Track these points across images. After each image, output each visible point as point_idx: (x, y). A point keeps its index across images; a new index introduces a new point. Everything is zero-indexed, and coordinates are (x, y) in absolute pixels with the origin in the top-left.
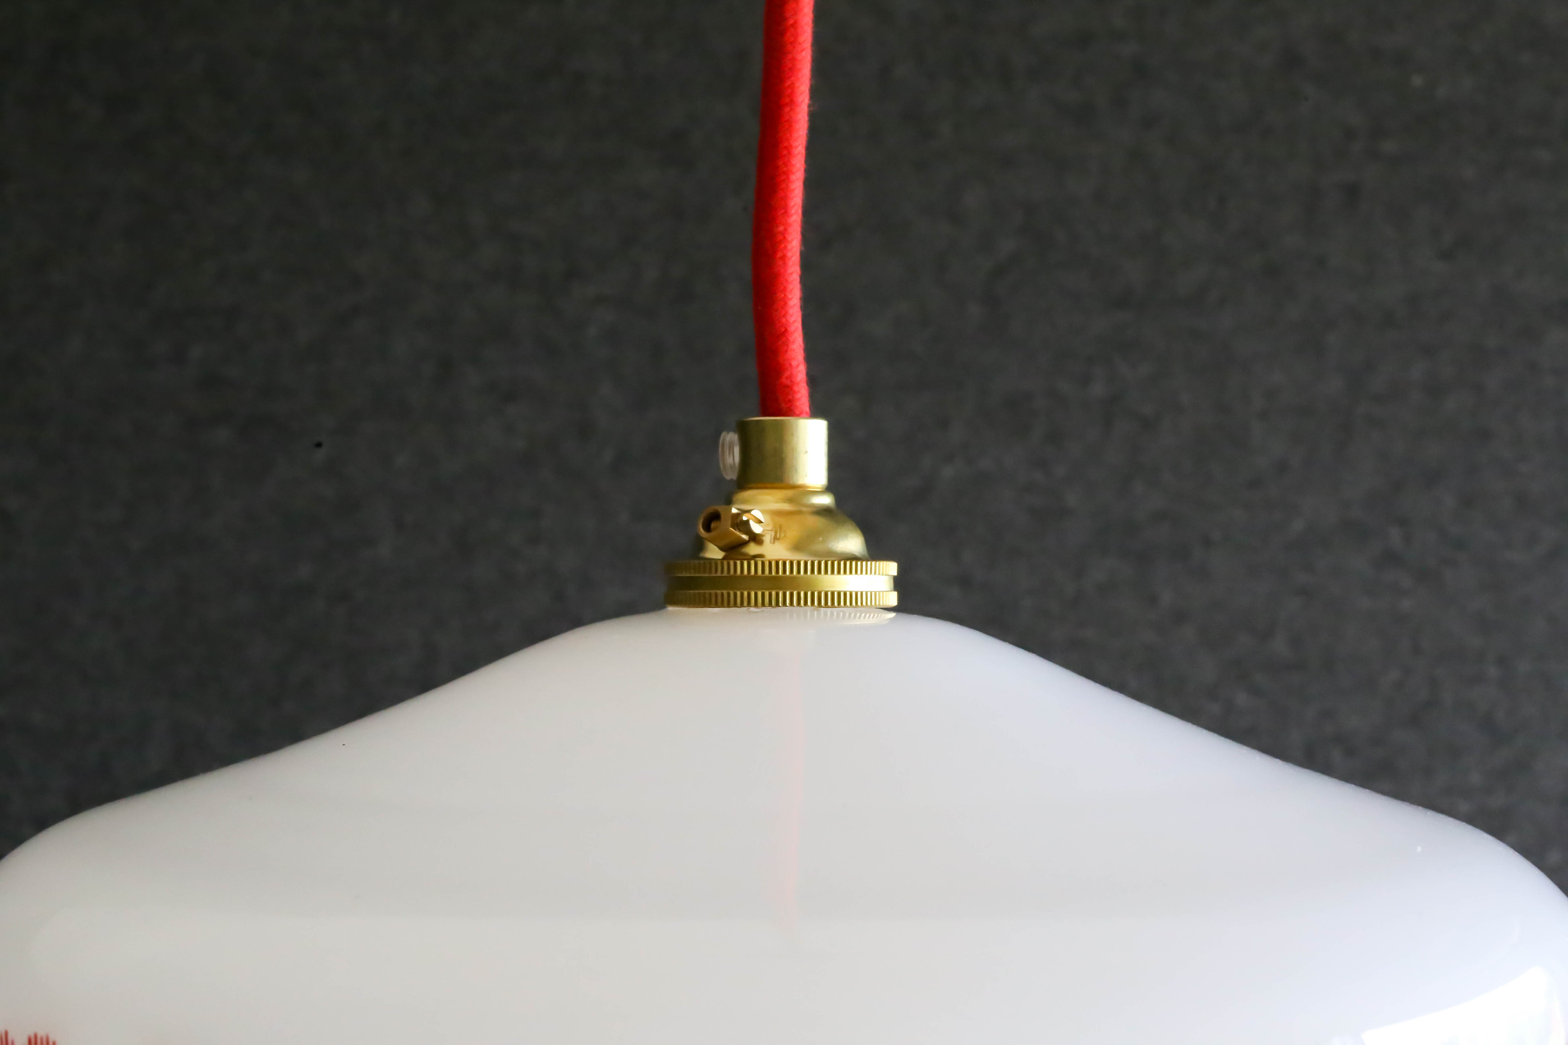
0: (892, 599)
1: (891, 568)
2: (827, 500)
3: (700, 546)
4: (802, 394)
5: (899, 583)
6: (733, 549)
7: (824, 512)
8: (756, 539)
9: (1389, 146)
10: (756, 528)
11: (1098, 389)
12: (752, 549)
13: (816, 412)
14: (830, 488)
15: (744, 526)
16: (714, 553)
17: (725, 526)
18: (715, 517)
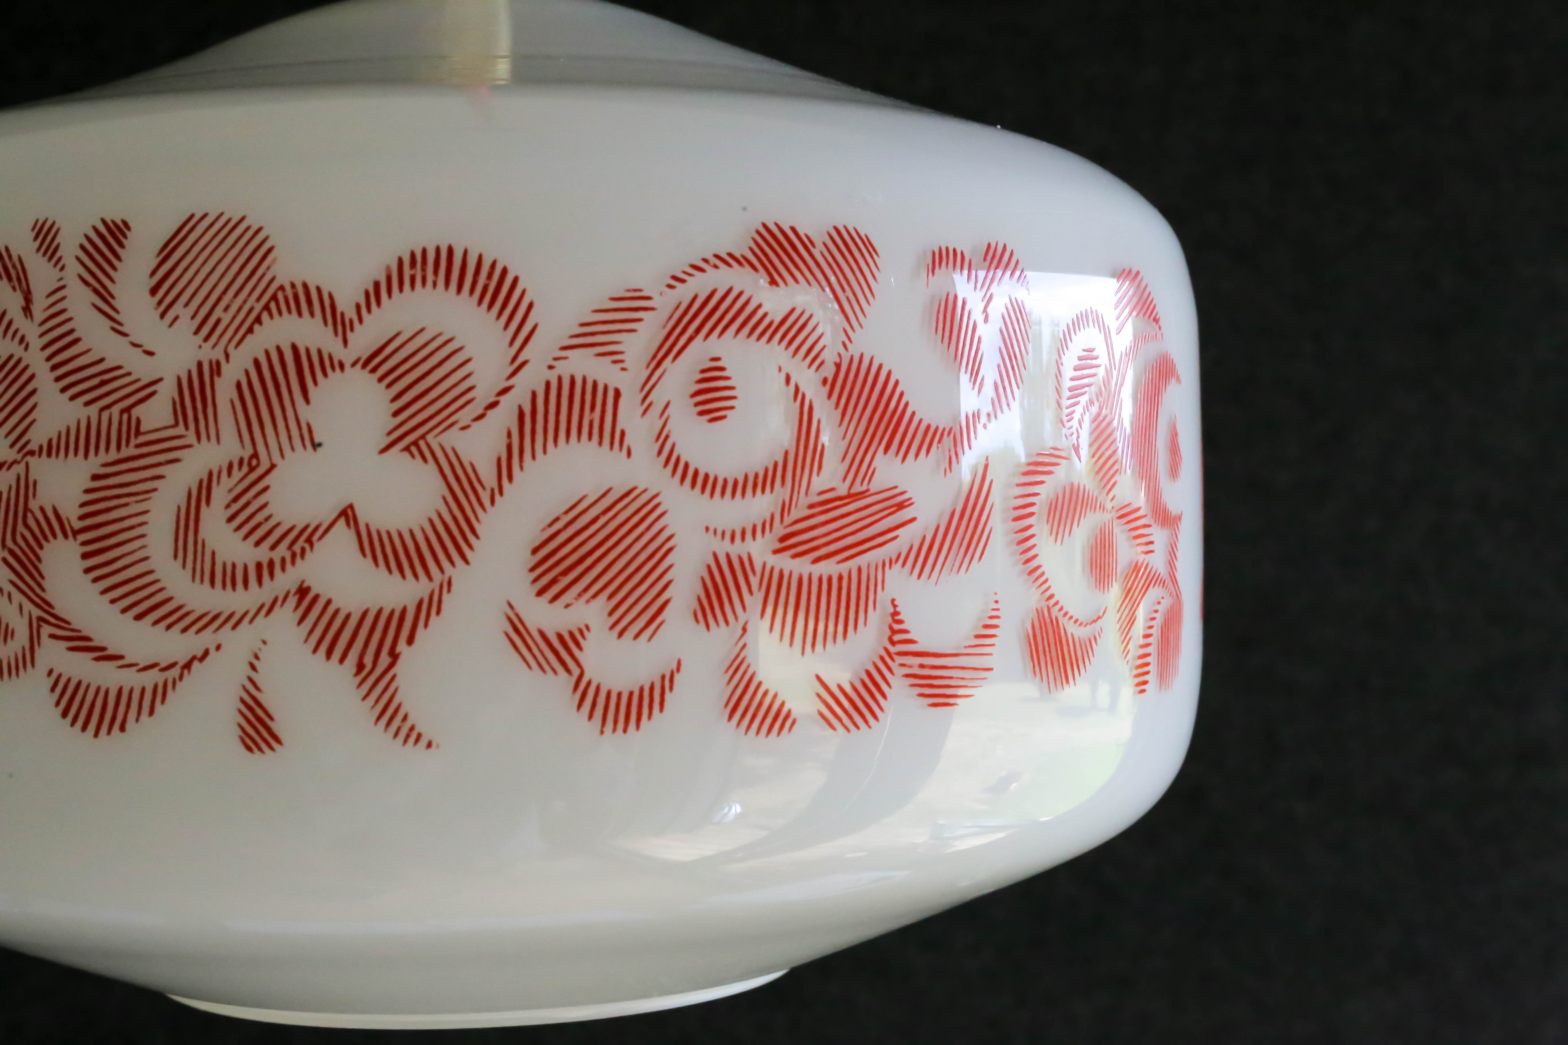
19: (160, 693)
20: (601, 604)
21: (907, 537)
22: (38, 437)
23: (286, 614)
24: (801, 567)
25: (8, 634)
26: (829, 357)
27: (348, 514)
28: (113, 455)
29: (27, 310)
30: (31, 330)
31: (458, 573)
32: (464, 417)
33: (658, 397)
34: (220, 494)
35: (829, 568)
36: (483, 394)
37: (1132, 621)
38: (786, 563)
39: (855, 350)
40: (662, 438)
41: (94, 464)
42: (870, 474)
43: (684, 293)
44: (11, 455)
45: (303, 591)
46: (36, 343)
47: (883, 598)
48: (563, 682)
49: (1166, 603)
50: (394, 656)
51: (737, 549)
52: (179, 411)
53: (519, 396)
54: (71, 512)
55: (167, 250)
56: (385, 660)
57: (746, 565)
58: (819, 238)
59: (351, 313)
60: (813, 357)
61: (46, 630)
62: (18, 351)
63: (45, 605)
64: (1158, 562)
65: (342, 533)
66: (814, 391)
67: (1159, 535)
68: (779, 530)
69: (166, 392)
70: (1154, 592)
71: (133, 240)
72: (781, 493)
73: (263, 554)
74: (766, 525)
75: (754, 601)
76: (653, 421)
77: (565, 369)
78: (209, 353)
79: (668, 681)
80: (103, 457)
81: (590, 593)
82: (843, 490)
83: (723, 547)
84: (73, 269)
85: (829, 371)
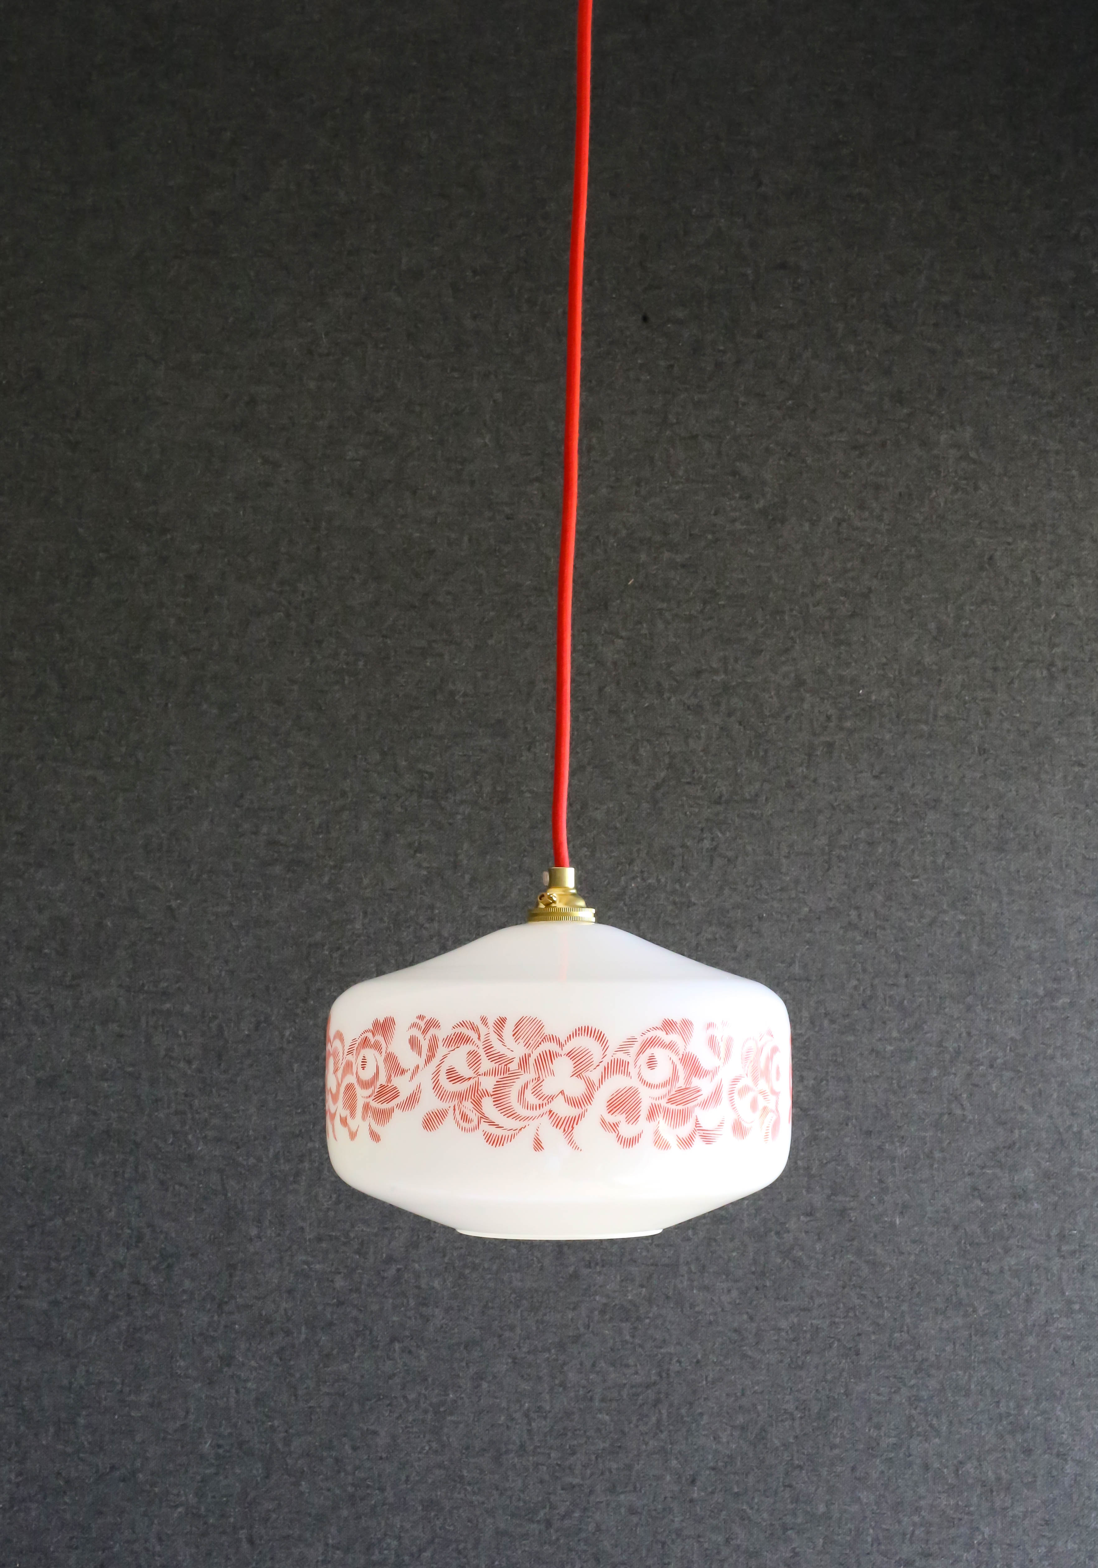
0: (594, 919)
1: (593, 911)
2: (574, 891)
3: (537, 904)
4: (567, 859)
5: (596, 915)
6: (548, 905)
7: (573, 894)
8: (554, 902)
9: (848, 724)
10: (554, 899)
11: (707, 844)
12: (553, 905)
13: (570, 866)
14: (576, 888)
15: (551, 898)
16: (542, 906)
17: (545, 899)
18: (543, 896)
19: (513, 1136)
20: (624, 1115)
21: (700, 1099)
22: (481, 1071)
23: (546, 1117)
24: (674, 1107)
25: (472, 1121)
26: (681, 1053)
27: (562, 1092)
28: (502, 1076)
29: (479, 1038)
30: (480, 1044)
31: (589, 1107)
32: (591, 1068)
33: (638, 1064)
34: (530, 1086)
35: (680, 1107)
36: (596, 1063)
37: (763, 1123)
38: (669, 1106)
39: (687, 1051)
40: (639, 1074)
41: (497, 1078)
42: (691, 1083)
43: (645, 1037)
44: (474, 1075)
45: (550, 1111)
46: (481, 1047)
47: (694, 1115)
48: (614, 1135)
49: (775, 1118)
50: (573, 1128)
51: (657, 1102)
52: (520, 1066)
53: (604, 1064)
54: (490, 1090)
55: (517, 1025)
56: (570, 1129)
57: (660, 1106)
58: (679, 1022)
59: (563, 1042)
60: (677, 1053)
61: (483, 1120)
62: (476, 1049)
63: (482, 1114)
64: (771, 1106)
65: (561, 1096)
66: (677, 1063)
67: (772, 1098)
68: (668, 1097)
69: (517, 1061)
70: (770, 1115)
71: (507, 1022)
72: (668, 1087)
73: (541, 1102)
74: (664, 1096)
75: (661, 1115)
76: (637, 1069)
77: (616, 1057)
78: (527, 1052)
79: (640, 1135)
80: (500, 1076)
81: (621, 1113)
82: (684, 1087)
83: (654, 1102)
84: (492, 1029)
85: (681, 1056)
